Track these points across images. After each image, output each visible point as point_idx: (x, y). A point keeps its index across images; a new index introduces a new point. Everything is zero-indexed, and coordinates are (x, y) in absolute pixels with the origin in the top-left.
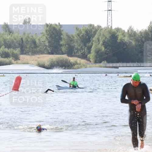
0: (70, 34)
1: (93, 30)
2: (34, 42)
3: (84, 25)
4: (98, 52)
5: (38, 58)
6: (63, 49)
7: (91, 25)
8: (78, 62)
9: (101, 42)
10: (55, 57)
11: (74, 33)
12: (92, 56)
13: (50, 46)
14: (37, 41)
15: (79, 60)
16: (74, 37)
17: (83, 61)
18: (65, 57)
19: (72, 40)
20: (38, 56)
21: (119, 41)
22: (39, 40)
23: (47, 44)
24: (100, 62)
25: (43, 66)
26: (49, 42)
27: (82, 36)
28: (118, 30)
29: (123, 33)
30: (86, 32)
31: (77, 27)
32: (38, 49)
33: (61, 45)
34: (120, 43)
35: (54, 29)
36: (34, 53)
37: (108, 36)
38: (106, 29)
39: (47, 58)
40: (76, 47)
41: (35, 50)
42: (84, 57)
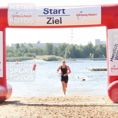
0: (56, 47)
1: (66, 45)
3: (62, 43)
4: (68, 54)
5: (43, 57)
6: (54, 53)
7: (65, 43)
8: (60, 58)
9: (69, 50)
11: (58, 46)
12: (65, 56)
14: (43, 50)
18: (54, 56)
19: (57, 49)
20: (43, 56)
21: (76, 49)
23: (47, 51)
24: (69, 58)
25: (45, 60)
26: (48, 50)
27: (61, 48)
28: (76, 45)
29: (78, 46)
30: (63, 46)
31: (59, 44)
33: (53, 52)
35: (50, 45)
36: (42, 55)
37: (72, 47)
38: (71, 45)
39: (47, 57)
40: (59, 52)
41: (42, 53)
42: (62, 56)
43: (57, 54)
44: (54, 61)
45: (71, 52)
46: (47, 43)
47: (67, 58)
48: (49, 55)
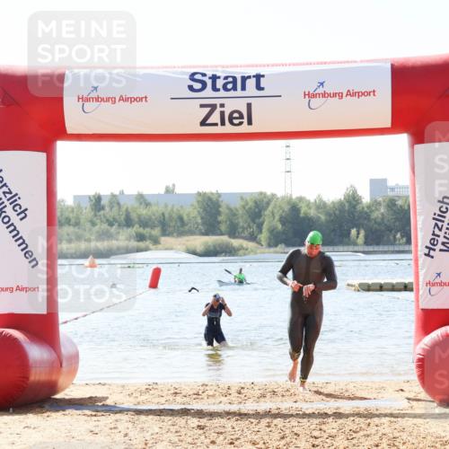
0: (232, 206)
1: (265, 200)
2: (181, 218)
3: (252, 194)
4: (272, 231)
5: (187, 241)
6: (223, 227)
7: (261, 193)
8: (245, 246)
9: (277, 217)
10: (211, 240)
11: (237, 204)
12: (264, 236)
13: (203, 224)
14: (185, 218)
15: (245, 243)
16: (237, 210)
17: (251, 245)
18: (225, 238)
19: (235, 215)
20: (186, 238)
21: (302, 215)
22: (188, 215)
23: (200, 221)
24: (276, 246)
25: (194, 253)
26: (202, 218)
27: (250, 208)
28: (301, 199)
29: (308, 204)
30: (256, 202)
31: (242, 197)
32: (187, 228)
33: (219, 223)
34: (304, 218)
35: (210, 199)
36: (181, 234)
37: (287, 208)
38: (283, 198)
39: (199, 242)
40: (241, 224)
41: (182, 229)
42: (253, 238)
43: (233, 232)
44: (225, 256)
45: (283, 224)
46: (199, 194)
47: (270, 246)
48: (206, 234)
